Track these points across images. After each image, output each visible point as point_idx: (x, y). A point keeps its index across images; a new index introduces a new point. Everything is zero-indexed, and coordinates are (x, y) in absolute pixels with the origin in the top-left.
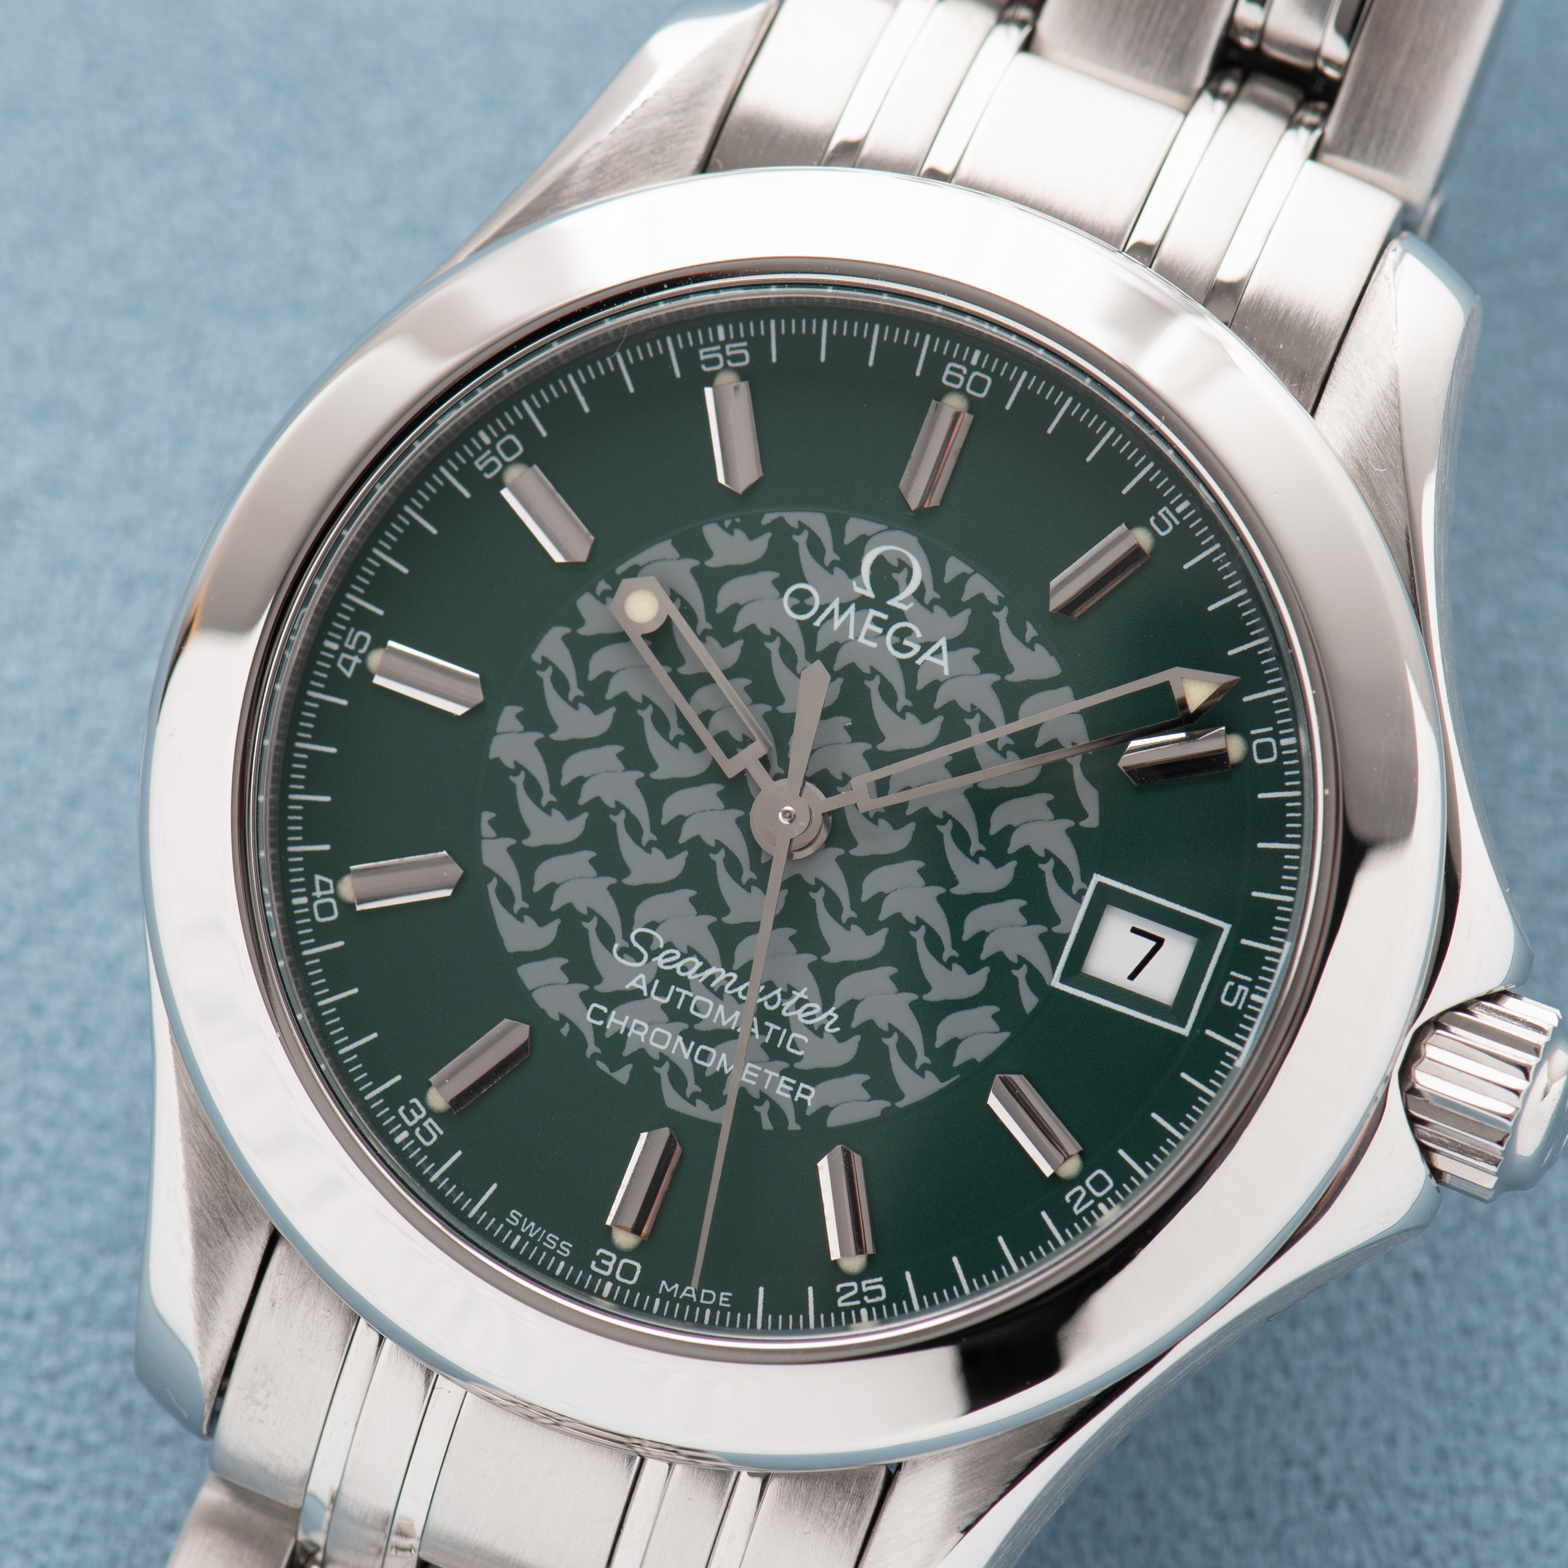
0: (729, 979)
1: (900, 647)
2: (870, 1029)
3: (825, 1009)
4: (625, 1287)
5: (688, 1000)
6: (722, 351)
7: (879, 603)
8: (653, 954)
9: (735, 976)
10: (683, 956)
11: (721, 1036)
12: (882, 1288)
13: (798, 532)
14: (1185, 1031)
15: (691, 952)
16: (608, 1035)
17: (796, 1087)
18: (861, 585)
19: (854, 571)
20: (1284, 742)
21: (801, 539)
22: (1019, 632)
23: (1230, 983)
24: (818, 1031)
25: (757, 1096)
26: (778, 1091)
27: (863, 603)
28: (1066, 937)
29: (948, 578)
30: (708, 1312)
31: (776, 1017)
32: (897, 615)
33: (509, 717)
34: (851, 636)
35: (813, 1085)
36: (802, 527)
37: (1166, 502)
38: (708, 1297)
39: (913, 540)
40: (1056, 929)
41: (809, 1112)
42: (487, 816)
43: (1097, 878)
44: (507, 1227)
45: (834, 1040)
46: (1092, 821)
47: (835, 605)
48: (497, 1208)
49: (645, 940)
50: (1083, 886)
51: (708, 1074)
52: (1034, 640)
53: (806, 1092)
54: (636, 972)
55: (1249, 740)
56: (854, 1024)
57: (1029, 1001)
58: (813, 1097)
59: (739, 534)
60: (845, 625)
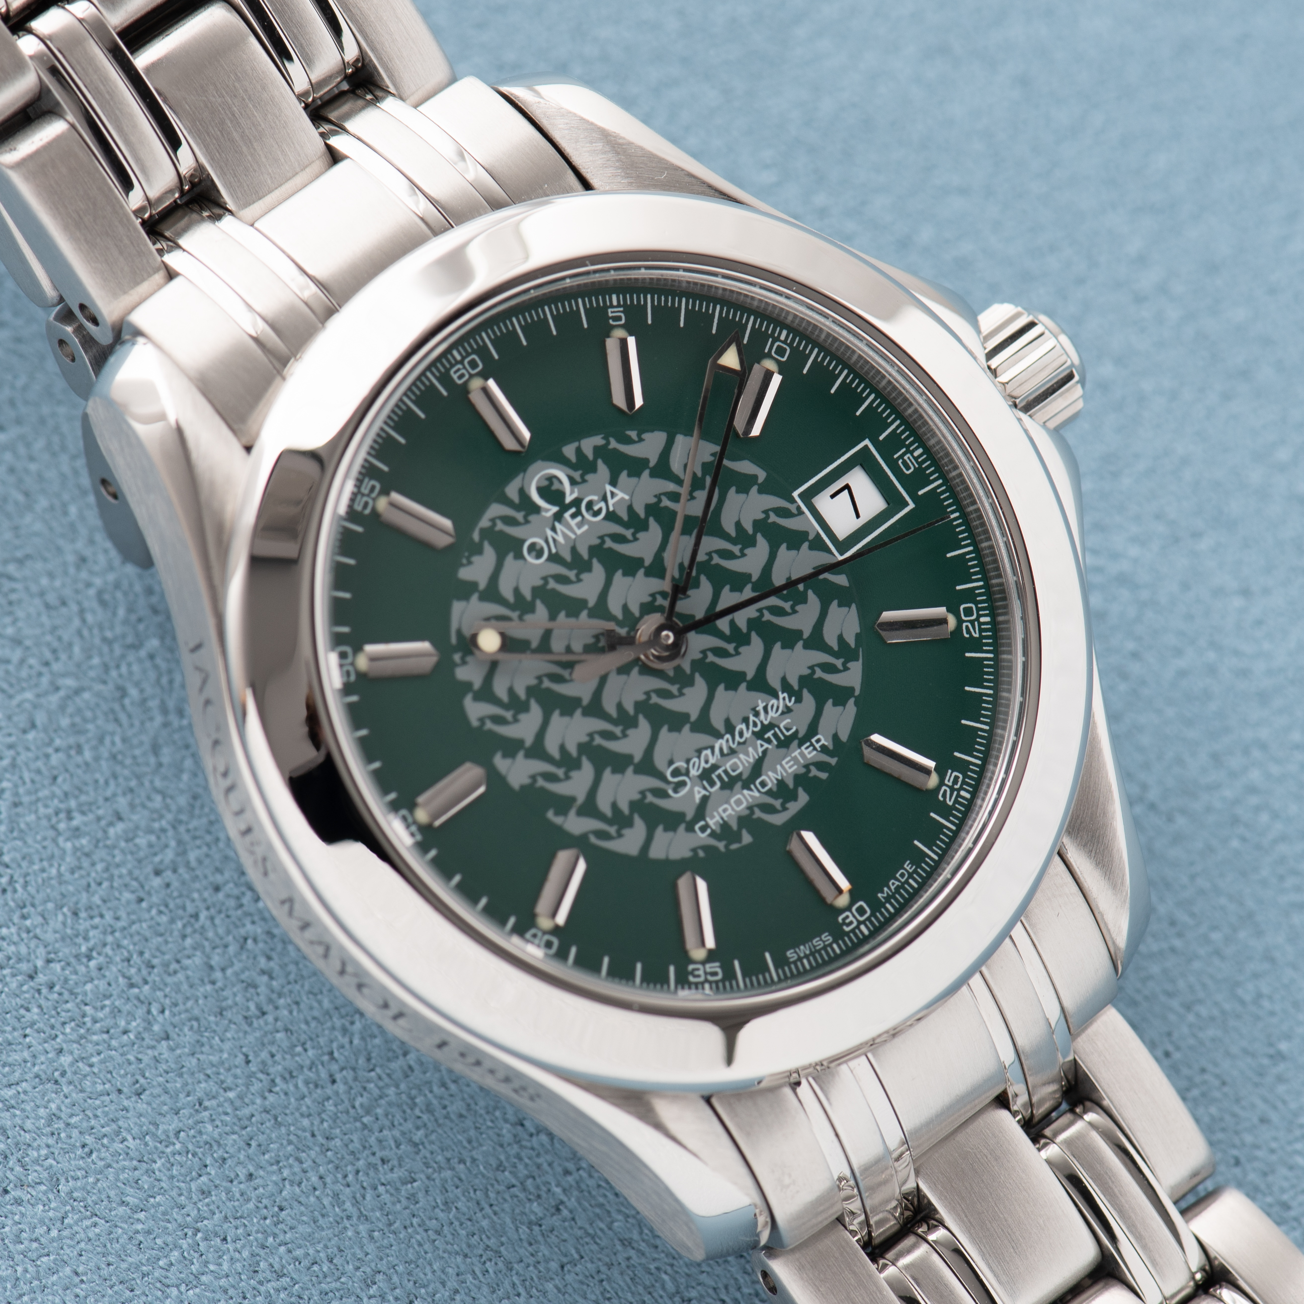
0: (727, 741)
1: (597, 513)
2: (804, 681)
3: (777, 698)
4: (868, 919)
5: (726, 772)
6: (363, 495)
7: (564, 508)
8: (687, 773)
9: (728, 736)
10: (699, 757)
11: (757, 768)
12: (955, 774)
13: (494, 524)
14: (912, 506)
15: (699, 752)
16: (718, 831)
17: (812, 745)
18: (547, 510)
19: (537, 509)
20: (783, 338)
21: (500, 526)
22: (629, 441)
23: (900, 462)
24: (788, 710)
25: (803, 770)
26: (809, 756)
27: (558, 517)
28: (818, 534)
29: (573, 459)
30: (911, 881)
31: (766, 728)
32: (577, 502)
33: (500, 763)
34: (573, 536)
35: (817, 734)
36: (493, 520)
37: (606, 308)
38: (902, 875)
39: (539, 464)
40: (811, 537)
41: (831, 747)
42: (550, 814)
43: (795, 494)
44: (795, 963)
45: (798, 705)
46: (762, 475)
47: (549, 533)
48: (781, 961)
49: (676, 773)
50: (795, 505)
51: (775, 789)
52: (639, 435)
53: (818, 741)
54: (691, 792)
55: (769, 356)
56: (796, 687)
57: (841, 580)
58: (823, 739)
59: (475, 559)
60: (565, 536)
